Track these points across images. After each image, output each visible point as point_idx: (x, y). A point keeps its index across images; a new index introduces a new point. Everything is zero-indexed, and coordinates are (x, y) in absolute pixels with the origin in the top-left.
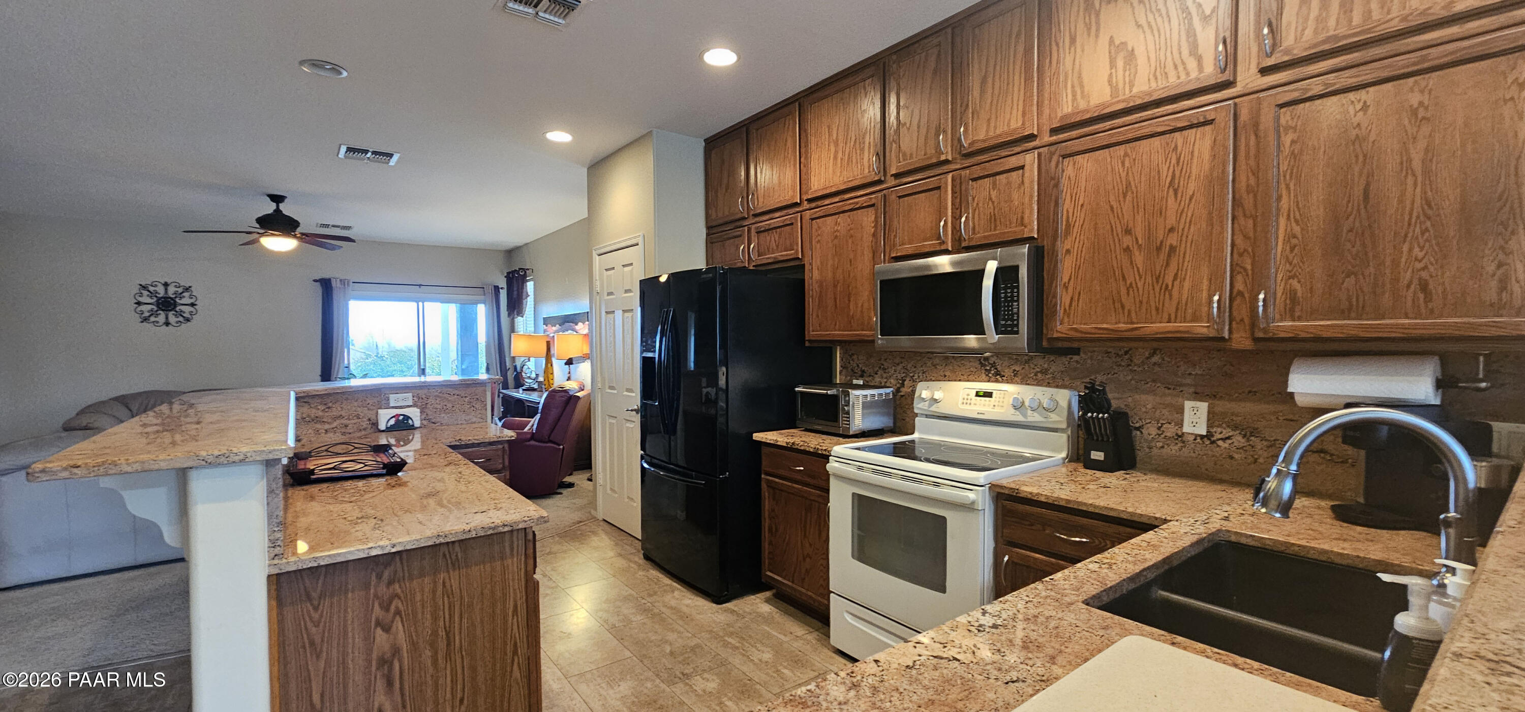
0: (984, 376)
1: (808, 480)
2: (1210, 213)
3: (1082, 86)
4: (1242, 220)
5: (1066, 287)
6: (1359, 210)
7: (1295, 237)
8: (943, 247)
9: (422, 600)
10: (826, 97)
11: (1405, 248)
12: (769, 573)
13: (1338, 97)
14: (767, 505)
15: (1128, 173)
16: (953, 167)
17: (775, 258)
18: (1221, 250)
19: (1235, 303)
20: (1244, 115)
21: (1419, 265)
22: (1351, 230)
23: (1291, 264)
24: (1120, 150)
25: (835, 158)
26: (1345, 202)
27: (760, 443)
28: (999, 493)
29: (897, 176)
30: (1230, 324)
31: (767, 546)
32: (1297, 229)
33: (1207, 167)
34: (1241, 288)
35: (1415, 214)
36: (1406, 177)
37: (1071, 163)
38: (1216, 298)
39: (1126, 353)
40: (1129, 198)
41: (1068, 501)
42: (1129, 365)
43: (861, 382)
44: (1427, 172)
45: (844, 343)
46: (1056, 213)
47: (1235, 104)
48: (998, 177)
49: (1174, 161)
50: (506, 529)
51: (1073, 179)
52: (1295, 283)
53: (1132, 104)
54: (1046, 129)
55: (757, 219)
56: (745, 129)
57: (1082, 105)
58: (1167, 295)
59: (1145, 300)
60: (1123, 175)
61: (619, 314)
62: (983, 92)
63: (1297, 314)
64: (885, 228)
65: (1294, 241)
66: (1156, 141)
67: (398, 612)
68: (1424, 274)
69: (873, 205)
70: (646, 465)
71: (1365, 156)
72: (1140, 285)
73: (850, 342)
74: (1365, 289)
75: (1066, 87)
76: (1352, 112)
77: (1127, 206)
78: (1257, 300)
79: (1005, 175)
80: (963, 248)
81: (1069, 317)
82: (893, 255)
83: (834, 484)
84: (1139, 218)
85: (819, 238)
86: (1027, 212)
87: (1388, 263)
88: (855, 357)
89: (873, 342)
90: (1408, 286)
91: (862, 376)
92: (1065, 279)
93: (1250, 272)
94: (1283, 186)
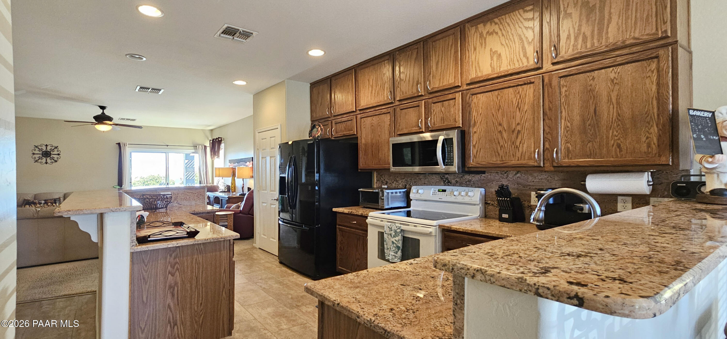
0: (442, 183)
1: (358, 227)
2: (534, 118)
3: (479, 67)
4: (547, 121)
5: (474, 146)
6: (592, 118)
7: (568, 127)
8: (421, 130)
9: (187, 265)
10: (367, 67)
11: (611, 131)
12: (340, 267)
13: (583, 74)
14: (339, 238)
15: (499, 102)
16: (424, 98)
17: (344, 134)
18: (539, 132)
19: (546, 153)
20: (546, 80)
21: (616, 138)
22: (589, 125)
23: (567, 137)
24: (496, 93)
25: (372, 93)
26: (587, 115)
27: (336, 212)
28: (443, 229)
29: (399, 101)
30: (544, 161)
31: (339, 256)
32: (569, 124)
33: (532, 99)
34: (548, 147)
35: (614, 119)
36: (610, 104)
37: (476, 97)
38: (537, 150)
39: (505, 173)
40: (500, 111)
41: (472, 231)
42: (507, 178)
43: (386, 187)
44: (618, 103)
45: (377, 170)
46: (469, 117)
47: (543, 76)
48: (444, 102)
49: (518, 97)
50: (222, 240)
51: (476, 103)
52: (569, 145)
53: (500, 75)
54: (465, 83)
55: (335, 118)
56: (329, 79)
57: (480, 75)
58: (517, 150)
59: (508, 152)
60: (498, 102)
61: (268, 158)
62: (437, 68)
63: (570, 156)
64: (395, 122)
65: (568, 129)
66: (511, 90)
67: (178, 269)
68: (619, 142)
69: (389, 112)
70: (280, 222)
71: (594, 97)
72: (506, 146)
73: (380, 169)
74: (596, 147)
75: (472, 67)
76: (589, 80)
77: (500, 115)
78: (554, 151)
79: (447, 102)
80: (430, 131)
81: (476, 158)
82: (399, 133)
83: (370, 228)
84: (505, 119)
85: (365, 126)
86: (457, 116)
87: (605, 137)
88: (383, 176)
89: (389, 169)
90: (613, 146)
91: (386, 184)
92: (474, 143)
93: (551, 140)
94: (563, 108)
